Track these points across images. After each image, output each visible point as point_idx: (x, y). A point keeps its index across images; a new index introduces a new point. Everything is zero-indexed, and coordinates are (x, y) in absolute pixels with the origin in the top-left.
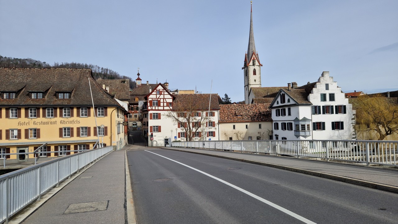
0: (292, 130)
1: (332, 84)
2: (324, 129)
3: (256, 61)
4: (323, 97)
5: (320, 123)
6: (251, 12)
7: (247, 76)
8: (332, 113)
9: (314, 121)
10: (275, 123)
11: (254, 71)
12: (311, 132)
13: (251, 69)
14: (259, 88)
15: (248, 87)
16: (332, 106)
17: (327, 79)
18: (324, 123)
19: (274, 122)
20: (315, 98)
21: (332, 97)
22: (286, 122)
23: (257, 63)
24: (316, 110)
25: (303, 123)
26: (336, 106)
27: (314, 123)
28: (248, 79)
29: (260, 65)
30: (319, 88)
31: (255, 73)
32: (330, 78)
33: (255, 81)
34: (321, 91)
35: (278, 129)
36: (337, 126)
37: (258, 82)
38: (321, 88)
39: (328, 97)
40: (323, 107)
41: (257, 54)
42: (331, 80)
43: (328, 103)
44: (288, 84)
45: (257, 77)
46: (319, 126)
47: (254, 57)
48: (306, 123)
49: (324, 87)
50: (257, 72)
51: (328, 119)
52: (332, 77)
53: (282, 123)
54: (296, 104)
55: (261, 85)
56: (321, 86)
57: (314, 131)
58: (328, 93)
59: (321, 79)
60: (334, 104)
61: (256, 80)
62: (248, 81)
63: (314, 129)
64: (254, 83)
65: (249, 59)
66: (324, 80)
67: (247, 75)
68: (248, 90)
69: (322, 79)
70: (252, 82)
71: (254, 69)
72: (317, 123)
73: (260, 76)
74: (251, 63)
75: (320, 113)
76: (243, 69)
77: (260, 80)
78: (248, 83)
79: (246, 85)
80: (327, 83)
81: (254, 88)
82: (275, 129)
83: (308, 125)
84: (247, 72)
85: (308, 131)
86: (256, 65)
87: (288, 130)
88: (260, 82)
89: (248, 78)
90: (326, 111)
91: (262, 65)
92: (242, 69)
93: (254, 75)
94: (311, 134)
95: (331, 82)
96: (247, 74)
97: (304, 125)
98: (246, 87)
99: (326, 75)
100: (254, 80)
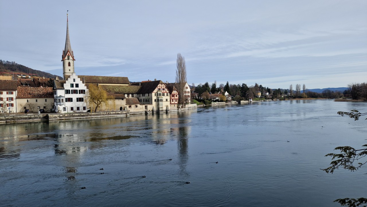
1: (77, 79)
4: (72, 85)
5: (70, 98)
6: (67, 21)
7: (64, 67)
8: (77, 93)
9: (66, 97)
12: (64, 103)
13: (67, 62)
15: (64, 74)
16: (77, 90)
18: (72, 98)
20: (67, 86)
21: (77, 86)
24: (68, 92)
25: (59, 98)
26: (79, 90)
27: (66, 99)
28: (65, 69)
29: (74, 60)
31: (69, 65)
34: (71, 82)
36: (80, 100)
39: (74, 86)
40: (72, 90)
41: (72, 52)
42: (77, 77)
43: (75, 88)
45: (71, 68)
46: (70, 100)
47: (69, 54)
48: (61, 98)
49: (73, 80)
50: (71, 64)
51: (74, 96)
53: (55, 99)
54: (56, 89)
56: (71, 80)
57: (66, 103)
58: (74, 83)
60: (78, 89)
61: (71, 70)
63: (66, 101)
65: (65, 55)
66: (72, 77)
70: (67, 71)
71: (69, 62)
72: (68, 98)
74: (66, 58)
75: (70, 93)
80: (74, 78)
82: (54, 102)
83: (63, 99)
85: (62, 102)
90: (74, 92)
94: (64, 104)
97: (60, 99)
99: (74, 74)
100: (68, 70)
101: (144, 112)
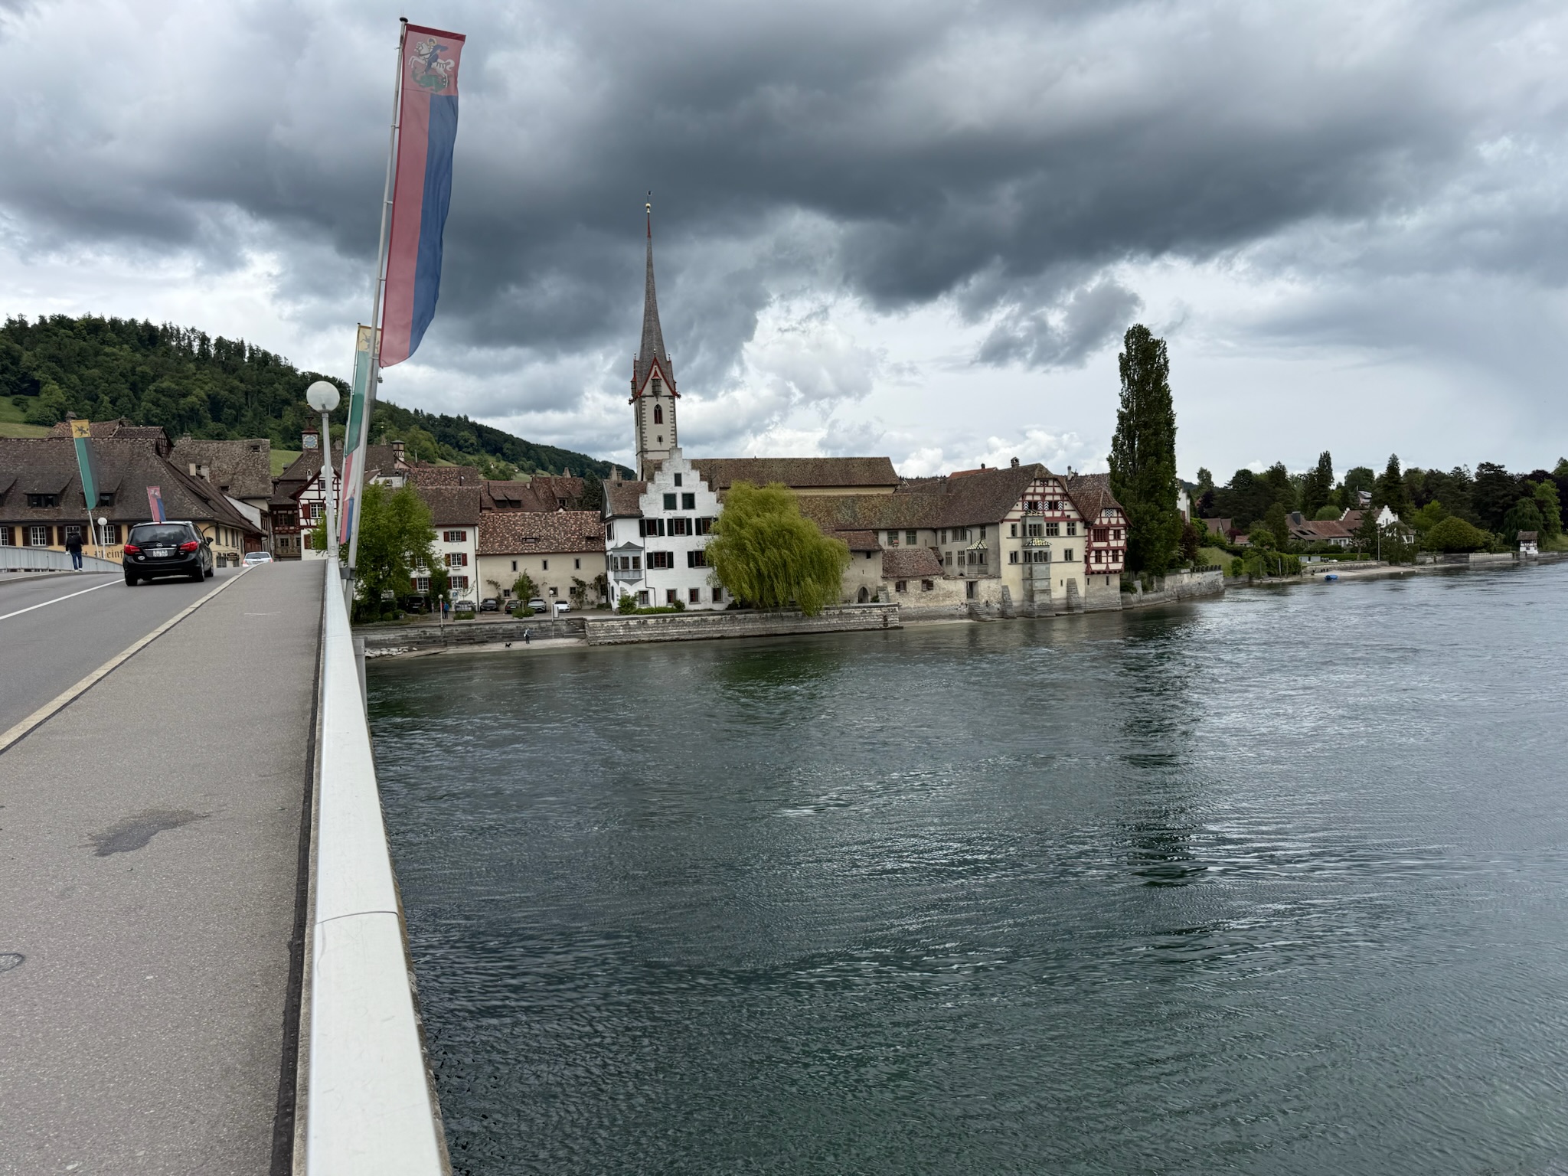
1: (688, 475)
2: (671, 565)
3: (663, 384)
4: (669, 502)
5: (663, 554)
8: (690, 533)
11: (655, 411)
12: (643, 572)
13: (650, 406)
17: (677, 464)
18: (671, 555)
21: (689, 501)
23: (665, 390)
24: (653, 528)
25: (625, 555)
26: (697, 520)
27: (649, 555)
28: (644, 434)
29: (674, 395)
30: (662, 482)
31: (658, 417)
33: (660, 439)
34: (666, 489)
37: (667, 444)
38: (665, 482)
39: (679, 502)
40: (670, 521)
43: (680, 512)
45: (665, 428)
46: (661, 560)
47: (657, 372)
49: (672, 481)
51: (679, 546)
56: (665, 477)
58: (679, 492)
60: (692, 515)
61: (663, 438)
62: (645, 437)
63: (650, 566)
64: (657, 446)
65: (641, 376)
66: (671, 465)
69: (666, 465)
70: (651, 444)
71: (658, 406)
72: (657, 554)
73: (676, 427)
74: (648, 389)
75: (662, 534)
76: (632, 405)
77: (674, 437)
78: (642, 447)
79: (640, 450)
80: (678, 472)
83: (636, 559)
84: (641, 414)
85: (636, 571)
86: (662, 394)
89: (644, 431)
90: (677, 529)
91: (679, 397)
92: (630, 403)
93: (656, 423)
94: (643, 576)
95: (687, 471)
96: (642, 418)
97: (627, 558)
99: (676, 456)
100: (656, 438)
101: (965, 610)
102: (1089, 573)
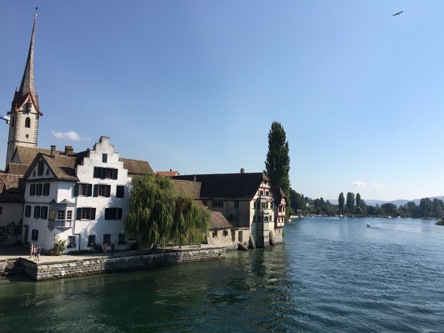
0: (46, 218)
1: (112, 156)
2: (93, 218)
3: (32, 106)
4: (98, 172)
5: (89, 209)
7: (14, 127)
8: (108, 195)
9: (79, 206)
10: (27, 206)
11: (26, 121)
12: (72, 222)
13: (22, 118)
14: (31, 148)
15: (14, 144)
16: (109, 187)
17: (105, 147)
18: (94, 209)
19: (27, 204)
20: (85, 173)
22: (41, 205)
23: (33, 109)
24: (85, 190)
25: (62, 209)
27: (79, 210)
28: (15, 133)
29: (39, 114)
30: (93, 158)
31: (28, 123)
32: (111, 146)
33: (27, 136)
34: (96, 163)
35: (30, 216)
36: (113, 214)
37: (31, 139)
38: (96, 159)
40: (96, 186)
41: (37, 96)
42: (112, 150)
43: (104, 180)
44: (52, 146)
45: (31, 131)
46: (87, 214)
47: (29, 99)
48: (67, 209)
49: (101, 158)
50: (33, 123)
51: (101, 204)
52: (113, 146)
53: (35, 207)
54: (54, 178)
55: (37, 144)
56: (96, 156)
57: (77, 221)
58: (105, 167)
59: (96, 146)
60: (111, 183)
61: (30, 136)
62: (15, 135)
63: (78, 218)
64: (25, 139)
66: (101, 148)
67: (14, 125)
68: (13, 149)
69: (98, 147)
70: (20, 137)
71: (28, 118)
72: (84, 209)
73: (37, 131)
74: (22, 108)
75: (89, 195)
76: (10, 115)
77: (36, 136)
78: (14, 139)
79: (12, 141)
80: (105, 153)
81: (23, 147)
82: (26, 216)
83: (70, 212)
84: (15, 121)
85: (68, 221)
86: (32, 112)
87: (41, 218)
88: (35, 140)
89: (15, 131)
90: (100, 192)
91: (42, 115)
92: (8, 114)
93: (26, 126)
94: (73, 225)
95: (111, 153)
96: (15, 123)
97: (63, 212)
98: (11, 144)
99: (105, 142)
100: (24, 135)
101: (237, 247)
102: (276, 227)
